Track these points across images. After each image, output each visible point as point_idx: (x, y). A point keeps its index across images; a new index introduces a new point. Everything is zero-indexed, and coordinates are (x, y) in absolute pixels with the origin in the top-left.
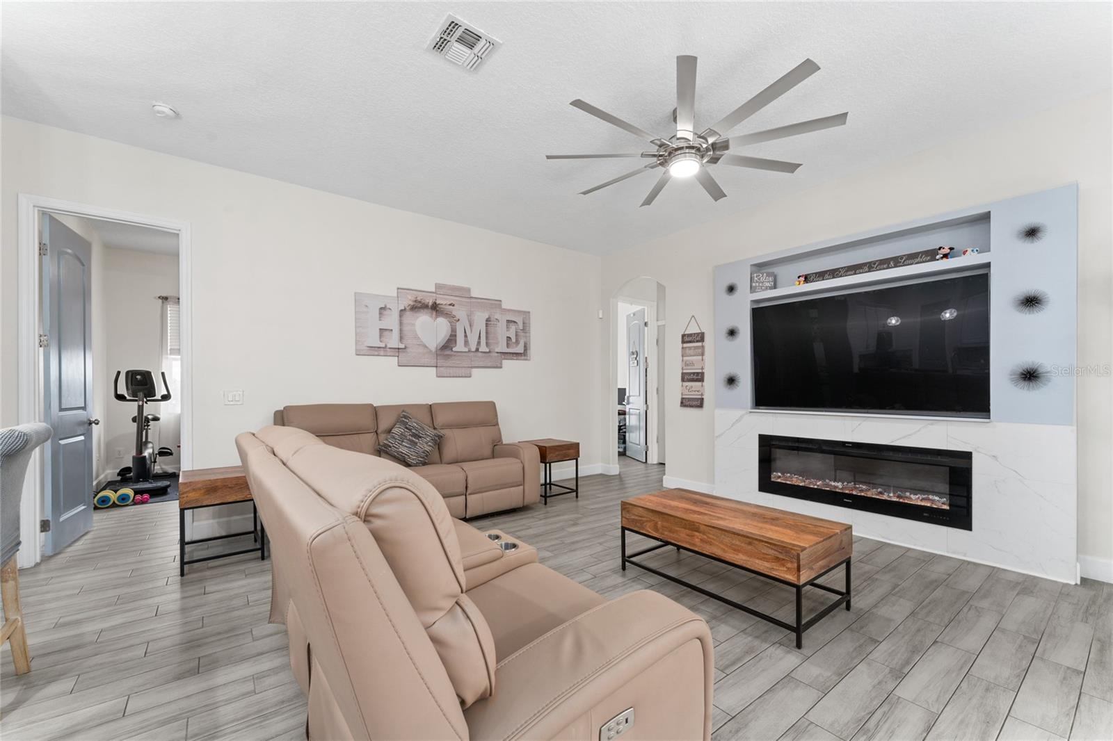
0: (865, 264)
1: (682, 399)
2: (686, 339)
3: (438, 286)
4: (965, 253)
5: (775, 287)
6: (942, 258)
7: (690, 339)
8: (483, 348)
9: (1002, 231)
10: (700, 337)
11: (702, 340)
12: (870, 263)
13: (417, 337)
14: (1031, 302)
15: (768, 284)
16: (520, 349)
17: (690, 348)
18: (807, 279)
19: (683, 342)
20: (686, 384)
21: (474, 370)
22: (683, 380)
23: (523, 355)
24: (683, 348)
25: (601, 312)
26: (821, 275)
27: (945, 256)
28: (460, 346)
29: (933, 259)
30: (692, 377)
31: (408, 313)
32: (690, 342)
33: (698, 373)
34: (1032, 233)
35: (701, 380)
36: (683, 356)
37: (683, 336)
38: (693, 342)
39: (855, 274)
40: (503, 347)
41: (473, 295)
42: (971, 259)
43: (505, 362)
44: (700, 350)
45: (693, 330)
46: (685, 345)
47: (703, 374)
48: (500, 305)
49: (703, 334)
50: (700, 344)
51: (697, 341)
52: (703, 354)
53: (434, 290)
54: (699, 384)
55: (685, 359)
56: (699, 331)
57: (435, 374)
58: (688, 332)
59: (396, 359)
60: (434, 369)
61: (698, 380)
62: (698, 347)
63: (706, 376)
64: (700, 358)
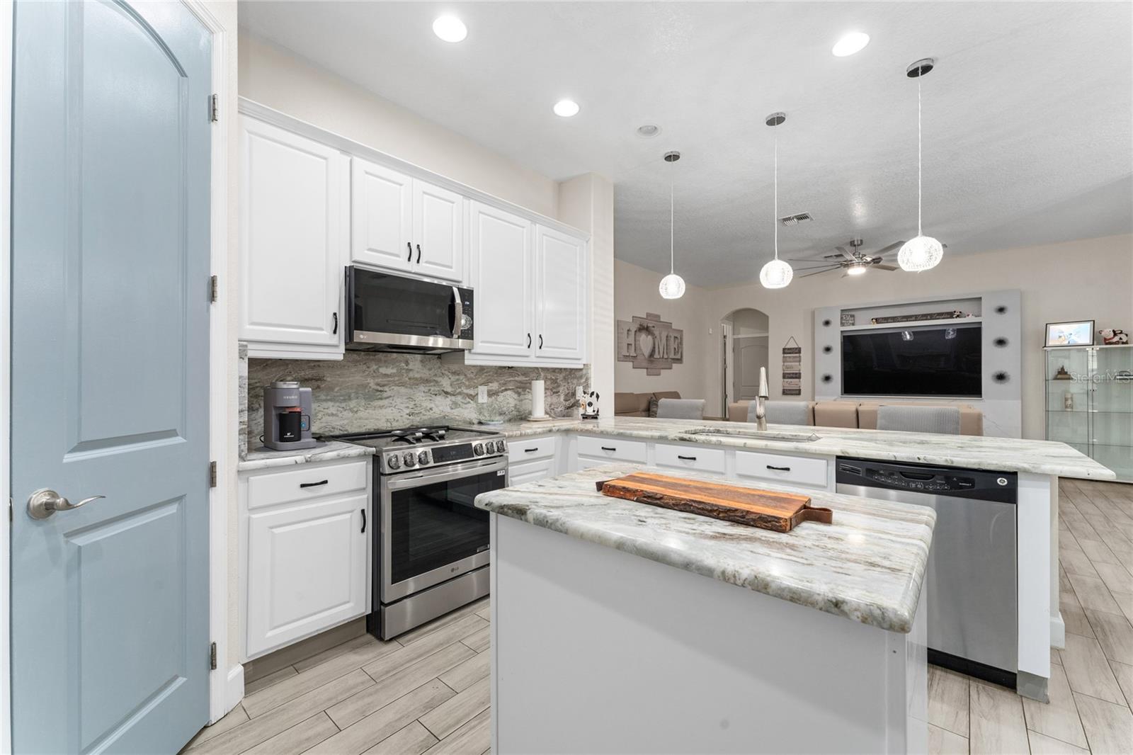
0: (913, 316)
1: (784, 390)
2: (786, 351)
3: (648, 315)
4: (968, 315)
5: (853, 324)
6: (956, 317)
7: (789, 351)
8: (665, 356)
9: (988, 307)
10: (798, 350)
11: (800, 352)
12: (916, 315)
13: (641, 350)
14: (1001, 342)
15: (851, 322)
16: (679, 357)
17: (790, 357)
18: (877, 321)
19: (784, 353)
20: (786, 380)
21: (662, 371)
22: (784, 377)
23: (679, 360)
24: (784, 357)
25: (711, 330)
26: (886, 320)
27: (958, 316)
28: (656, 356)
29: (952, 317)
30: (791, 375)
31: (638, 333)
32: (790, 353)
33: (796, 374)
34: (1001, 310)
35: (799, 378)
36: (784, 362)
37: (784, 349)
38: (792, 353)
39: (907, 321)
40: (672, 356)
41: (662, 320)
42: (971, 319)
43: (674, 365)
44: (798, 359)
45: (792, 345)
46: (785, 355)
47: (800, 374)
48: (671, 327)
49: (800, 349)
50: (797, 355)
51: (796, 353)
52: (800, 361)
53: (645, 317)
54: (797, 380)
55: (785, 364)
56: (797, 347)
57: (645, 373)
58: (788, 347)
59: (631, 363)
60: (645, 370)
61: (796, 378)
62: (796, 357)
63: (802, 375)
64: (798, 364)
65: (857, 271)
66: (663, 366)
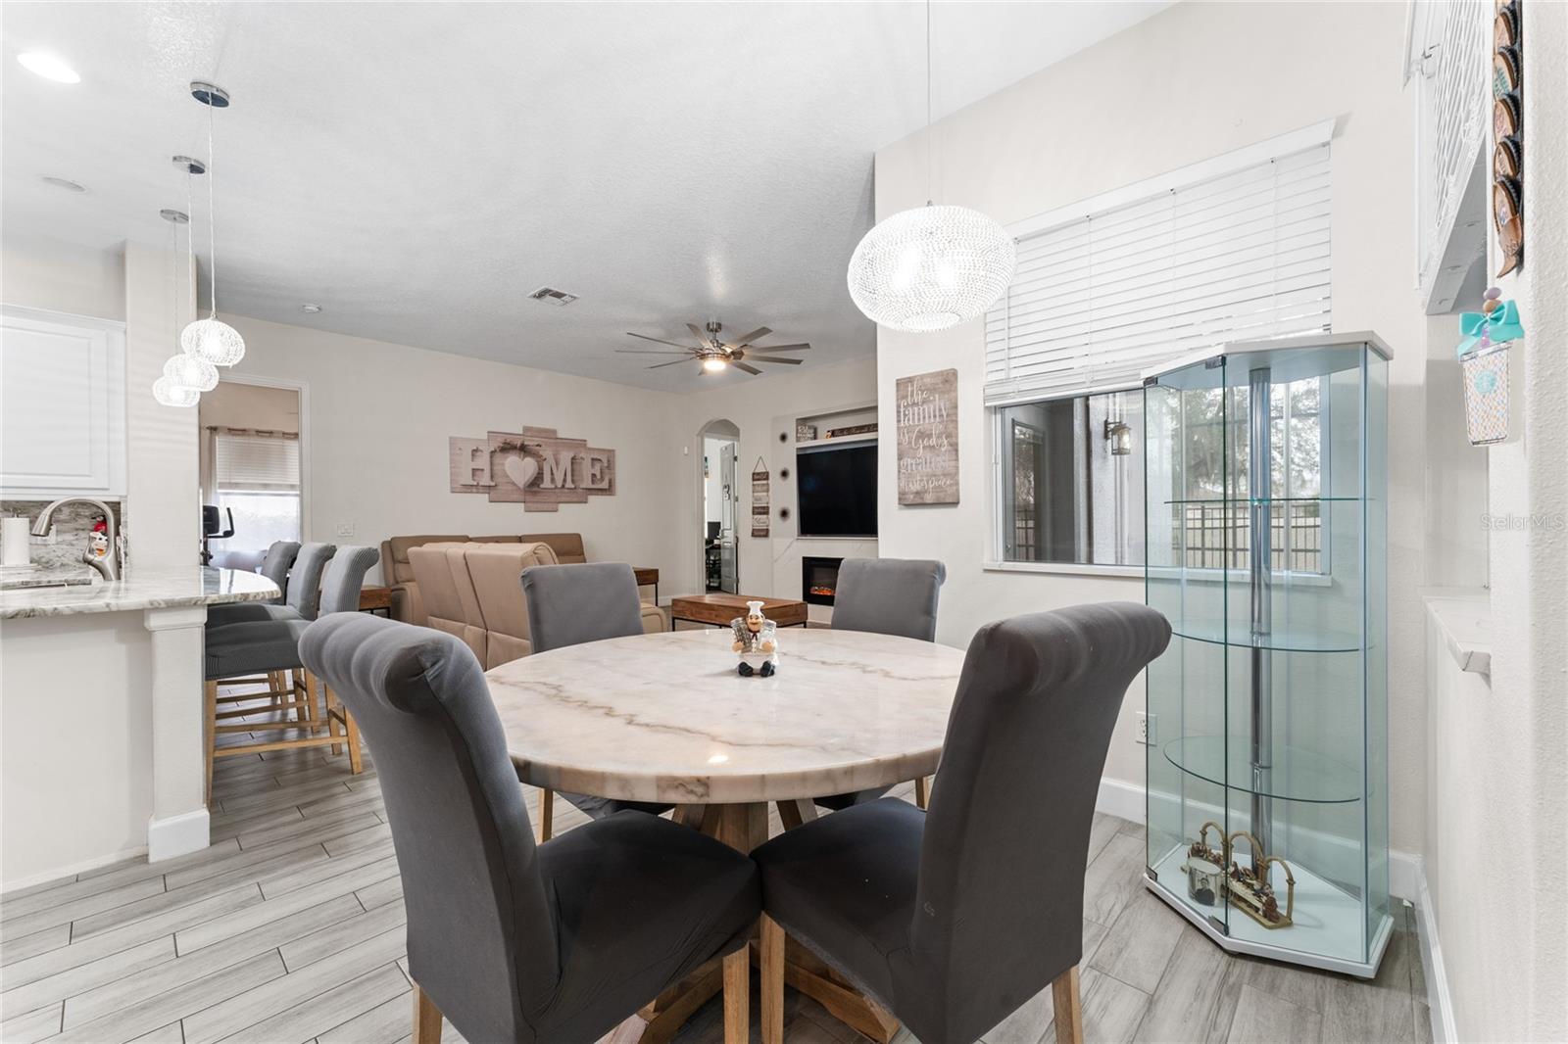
0: (865, 426)
1: (754, 529)
2: (756, 477)
3: (525, 429)
5: (815, 438)
7: (758, 477)
8: (569, 484)
10: (765, 475)
11: (767, 478)
13: (506, 476)
15: (809, 436)
16: (605, 485)
17: (758, 485)
18: (834, 434)
19: (754, 480)
20: (756, 517)
21: (562, 506)
22: (754, 513)
23: (609, 490)
24: (753, 485)
25: (686, 448)
26: (842, 431)
28: (547, 483)
30: (760, 510)
32: (759, 480)
33: (764, 507)
35: (766, 513)
36: (753, 492)
37: (754, 474)
38: (761, 480)
39: (859, 433)
40: (589, 484)
41: (559, 436)
43: (590, 497)
44: (765, 488)
45: (761, 469)
46: (755, 483)
47: (767, 508)
48: (586, 444)
49: (767, 473)
50: (765, 482)
51: (764, 480)
52: (768, 491)
53: (522, 433)
54: (765, 516)
55: (755, 494)
56: (764, 470)
57: (523, 509)
58: (757, 471)
59: (487, 495)
60: (523, 504)
61: (764, 513)
62: (763, 485)
63: (771, 509)
64: (765, 494)
65: (715, 366)
66: (563, 499)
